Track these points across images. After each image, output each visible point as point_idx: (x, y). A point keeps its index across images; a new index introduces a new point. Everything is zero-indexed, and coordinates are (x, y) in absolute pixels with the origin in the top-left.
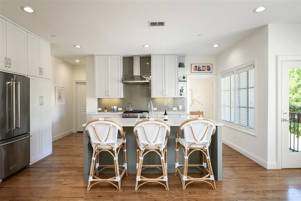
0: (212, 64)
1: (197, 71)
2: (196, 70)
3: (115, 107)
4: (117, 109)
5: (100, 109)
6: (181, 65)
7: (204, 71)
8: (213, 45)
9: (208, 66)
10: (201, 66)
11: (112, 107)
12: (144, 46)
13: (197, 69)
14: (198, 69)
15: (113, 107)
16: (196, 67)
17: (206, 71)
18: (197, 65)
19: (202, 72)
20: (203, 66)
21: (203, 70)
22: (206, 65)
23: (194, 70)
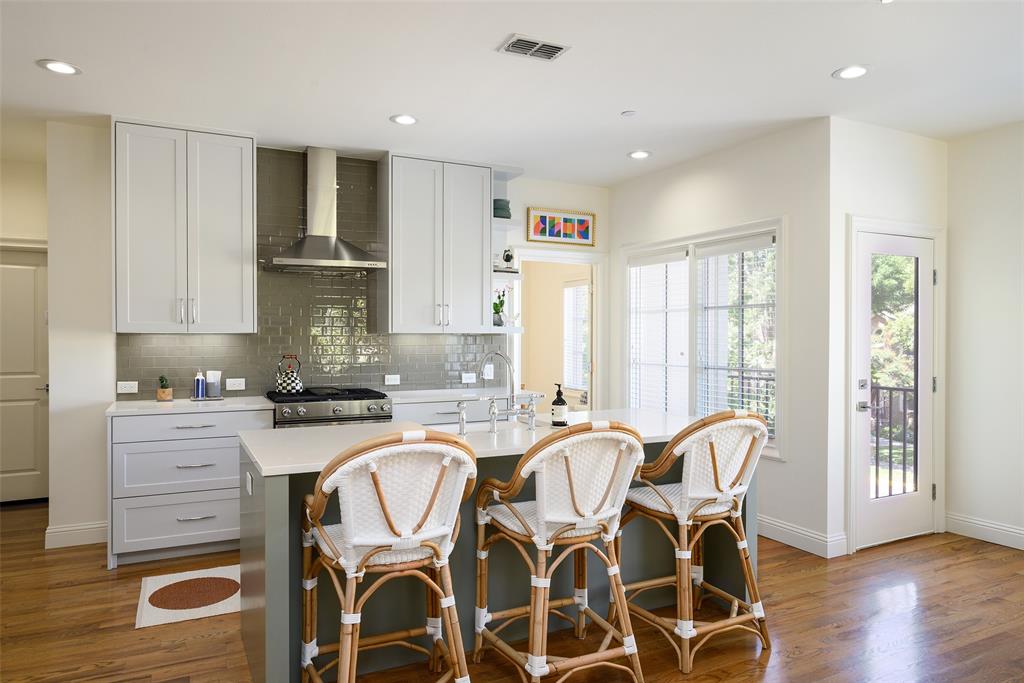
0: (594, 216)
1: (547, 238)
2: (543, 232)
3: (214, 377)
4: (223, 383)
5: (132, 387)
6: (501, 209)
7: (570, 236)
8: (631, 153)
9: (582, 222)
10: (560, 217)
11: (200, 376)
12: (392, 119)
13: (545, 228)
14: (547, 227)
15: (205, 375)
16: (543, 219)
17: (577, 240)
18: (548, 215)
19: (561, 239)
20: (566, 220)
21: (566, 235)
22: (576, 217)
23: (535, 232)
